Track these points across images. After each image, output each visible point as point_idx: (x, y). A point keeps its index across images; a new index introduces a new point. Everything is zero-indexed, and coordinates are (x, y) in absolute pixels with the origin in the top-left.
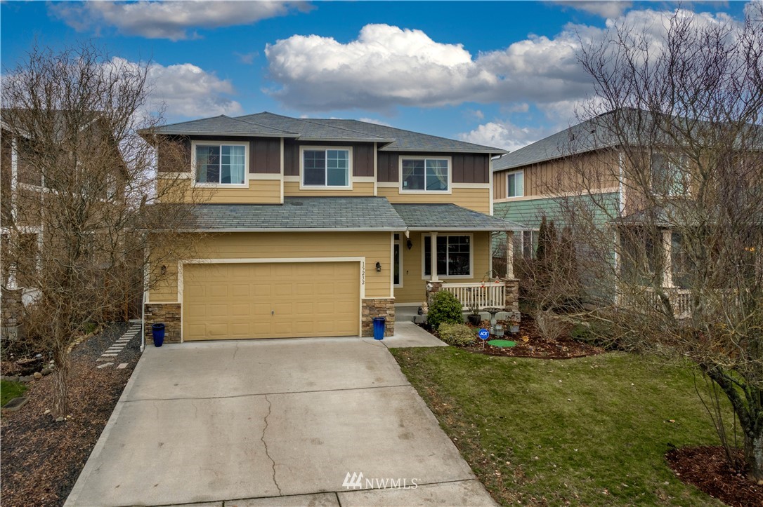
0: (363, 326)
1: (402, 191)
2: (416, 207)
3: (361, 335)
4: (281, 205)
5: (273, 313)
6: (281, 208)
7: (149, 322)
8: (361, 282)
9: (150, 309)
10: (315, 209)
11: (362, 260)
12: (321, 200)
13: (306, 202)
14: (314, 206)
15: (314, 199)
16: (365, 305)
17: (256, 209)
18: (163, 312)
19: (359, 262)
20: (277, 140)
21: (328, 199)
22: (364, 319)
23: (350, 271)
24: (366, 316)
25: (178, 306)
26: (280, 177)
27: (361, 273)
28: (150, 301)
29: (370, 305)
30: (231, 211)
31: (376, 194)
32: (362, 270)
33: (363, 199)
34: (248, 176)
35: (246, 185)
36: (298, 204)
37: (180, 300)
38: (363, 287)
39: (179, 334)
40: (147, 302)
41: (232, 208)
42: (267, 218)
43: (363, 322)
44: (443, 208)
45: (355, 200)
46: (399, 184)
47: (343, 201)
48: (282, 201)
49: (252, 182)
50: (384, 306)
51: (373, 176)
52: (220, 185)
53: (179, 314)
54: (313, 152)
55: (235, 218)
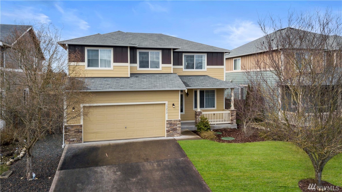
0: (167, 132)
1: (184, 70)
2: (190, 77)
3: (166, 136)
4: (129, 78)
5: (126, 127)
8: (166, 113)
10: (145, 80)
11: (166, 102)
12: (148, 75)
13: (140, 76)
14: (144, 78)
15: (144, 75)
16: (168, 123)
17: (118, 80)
18: (73, 129)
19: (165, 104)
20: (127, 47)
22: (167, 129)
25: (81, 126)
26: (128, 64)
27: (166, 109)
29: (170, 123)
30: (105, 81)
31: (172, 72)
32: (166, 107)
33: (167, 75)
34: (113, 64)
35: (112, 68)
36: (137, 77)
37: (82, 123)
38: (166, 115)
39: (81, 139)
40: (66, 125)
41: (105, 79)
42: (123, 84)
44: (202, 77)
45: (163, 75)
46: (183, 67)
47: (158, 75)
48: (129, 76)
49: (115, 67)
50: (176, 123)
51: (171, 64)
52: (99, 68)
53: (81, 129)
54: (143, 53)
55: (108, 84)
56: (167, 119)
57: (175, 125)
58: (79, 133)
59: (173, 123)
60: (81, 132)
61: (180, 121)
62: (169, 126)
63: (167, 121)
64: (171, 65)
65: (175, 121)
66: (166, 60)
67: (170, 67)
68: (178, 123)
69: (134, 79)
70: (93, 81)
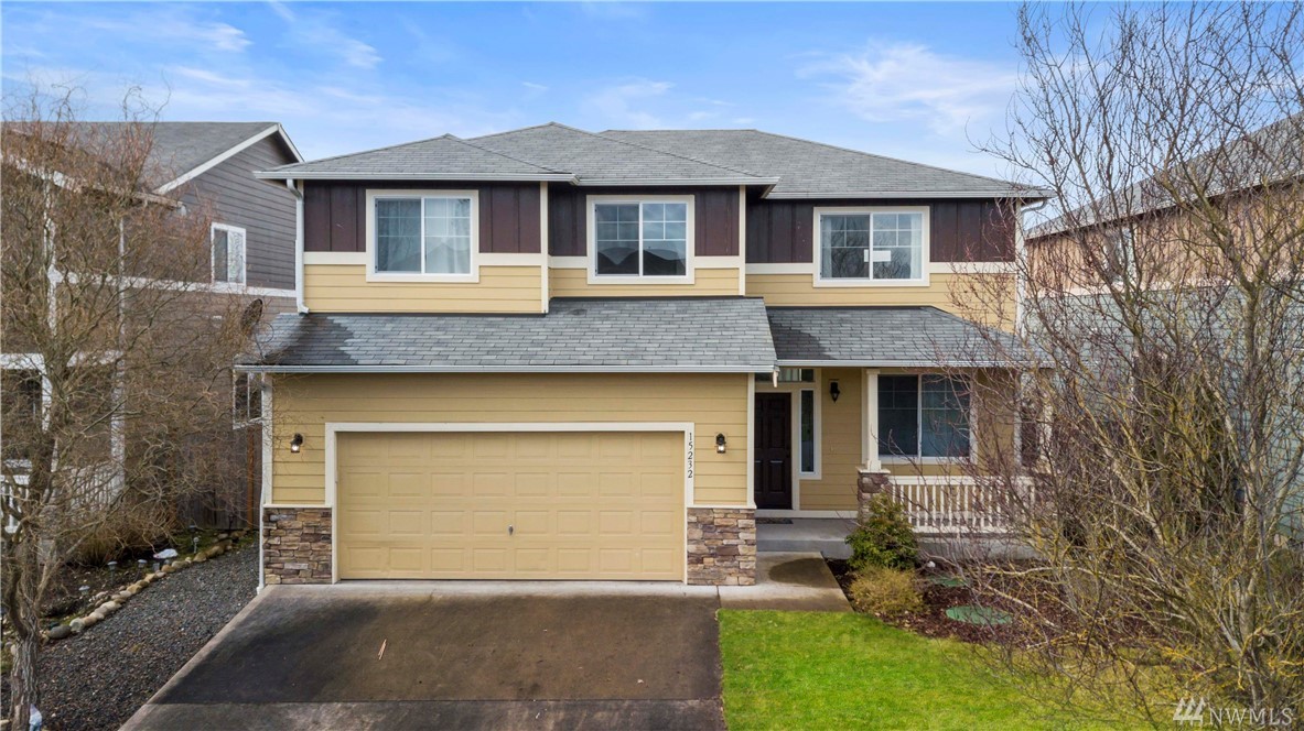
0: (690, 563)
1: (819, 282)
2: (847, 315)
3: (686, 581)
4: (544, 315)
5: (511, 530)
6: (539, 322)
7: (271, 542)
8: (687, 474)
9: (273, 518)
10: (607, 324)
11: (688, 427)
12: (629, 306)
13: (594, 311)
14: (607, 318)
15: (614, 304)
16: (694, 519)
17: (490, 325)
18: (299, 524)
19: (683, 432)
20: (535, 186)
21: (643, 304)
22: (693, 548)
23: (662, 449)
24: (697, 542)
25: (326, 514)
26: (542, 259)
27: (687, 456)
28: (273, 501)
29: (704, 522)
30: (438, 329)
31: (742, 292)
32: (687, 448)
33: (714, 303)
34: (478, 259)
35: (473, 276)
36: (578, 312)
37: (330, 502)
38: (689, 484)
39: (327, 567)
40: (269, 504)
41: (442, 322)
42: (501, 343)
43: (690, 555)
44: (906, 316)
45: (695, 304)
46: (814, 267)
47: (672, 306)
48: (544, 308)
49: (485, 271)
50: (732, 522)
51: (737, 254)
52: (423, 276)
53: (328, 527)
54: (613, 208)
55: (439, 343)
56: (689, 503)
57: (725, 530)
58: (320, 543)
59: (717, 522)
60: (328, 538)
61: (749, 514)
62: (698, 534)
63: (692, 511)
64: (739, 261)
65: (726, 512)
66: (713, 241)
67: (729, 272)
68: (742, 523)
69: (563, 320)
70: (389, 327)
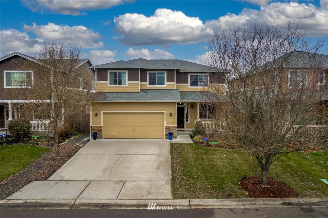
1: (189, 87)
2: (194, 93)
3: (164, 139)
5: (134, 130)
7: (92, 132)
8: (165, 120)
9: (92, 128)
12: (155, 91)
13: (148, 91)
14: (151, 93)
15: (152, 90)
17: (130, 94)
18: (97, 129)
19: (164, 113)
20: (138, 69)
23: (160, 116)
24: (167, 132)
26: (139, 82)
27: (165, 117)
29: (168, 128)
30: (121, 95)
31: (175, 88)
33: (170, 90)
34: (127, 82)
36: (145, 92)
37: (102, 125)
39: (102, 136)
40: (92, 125)
41: (121, 93)
42: (132, 97)
43: (165, 134)
44: (205, 93)
45: (167, 90)
46: (188, 84)
47: (162, 91)
48: (139, 91)
49: (129, 85)
50: (173, 128)
51: (174, 82)
52: (118, 85)
53: (102, 129)
54: (152, 73)
55: (121, 97)
57: (171, 130)
58: (101, 132)
61: (176, 127)
62: (167, 130)
63: (166, 126)
66: (170, 79)
67: (173, 85)
69: (142, 93)
70: (112, 94)
